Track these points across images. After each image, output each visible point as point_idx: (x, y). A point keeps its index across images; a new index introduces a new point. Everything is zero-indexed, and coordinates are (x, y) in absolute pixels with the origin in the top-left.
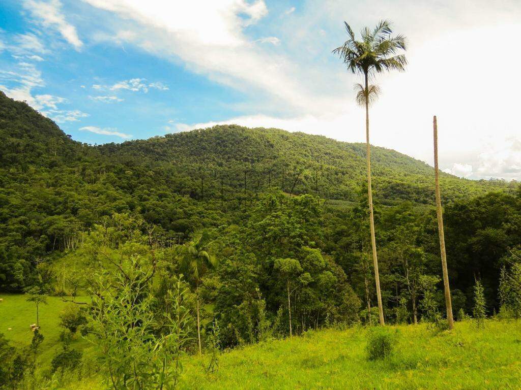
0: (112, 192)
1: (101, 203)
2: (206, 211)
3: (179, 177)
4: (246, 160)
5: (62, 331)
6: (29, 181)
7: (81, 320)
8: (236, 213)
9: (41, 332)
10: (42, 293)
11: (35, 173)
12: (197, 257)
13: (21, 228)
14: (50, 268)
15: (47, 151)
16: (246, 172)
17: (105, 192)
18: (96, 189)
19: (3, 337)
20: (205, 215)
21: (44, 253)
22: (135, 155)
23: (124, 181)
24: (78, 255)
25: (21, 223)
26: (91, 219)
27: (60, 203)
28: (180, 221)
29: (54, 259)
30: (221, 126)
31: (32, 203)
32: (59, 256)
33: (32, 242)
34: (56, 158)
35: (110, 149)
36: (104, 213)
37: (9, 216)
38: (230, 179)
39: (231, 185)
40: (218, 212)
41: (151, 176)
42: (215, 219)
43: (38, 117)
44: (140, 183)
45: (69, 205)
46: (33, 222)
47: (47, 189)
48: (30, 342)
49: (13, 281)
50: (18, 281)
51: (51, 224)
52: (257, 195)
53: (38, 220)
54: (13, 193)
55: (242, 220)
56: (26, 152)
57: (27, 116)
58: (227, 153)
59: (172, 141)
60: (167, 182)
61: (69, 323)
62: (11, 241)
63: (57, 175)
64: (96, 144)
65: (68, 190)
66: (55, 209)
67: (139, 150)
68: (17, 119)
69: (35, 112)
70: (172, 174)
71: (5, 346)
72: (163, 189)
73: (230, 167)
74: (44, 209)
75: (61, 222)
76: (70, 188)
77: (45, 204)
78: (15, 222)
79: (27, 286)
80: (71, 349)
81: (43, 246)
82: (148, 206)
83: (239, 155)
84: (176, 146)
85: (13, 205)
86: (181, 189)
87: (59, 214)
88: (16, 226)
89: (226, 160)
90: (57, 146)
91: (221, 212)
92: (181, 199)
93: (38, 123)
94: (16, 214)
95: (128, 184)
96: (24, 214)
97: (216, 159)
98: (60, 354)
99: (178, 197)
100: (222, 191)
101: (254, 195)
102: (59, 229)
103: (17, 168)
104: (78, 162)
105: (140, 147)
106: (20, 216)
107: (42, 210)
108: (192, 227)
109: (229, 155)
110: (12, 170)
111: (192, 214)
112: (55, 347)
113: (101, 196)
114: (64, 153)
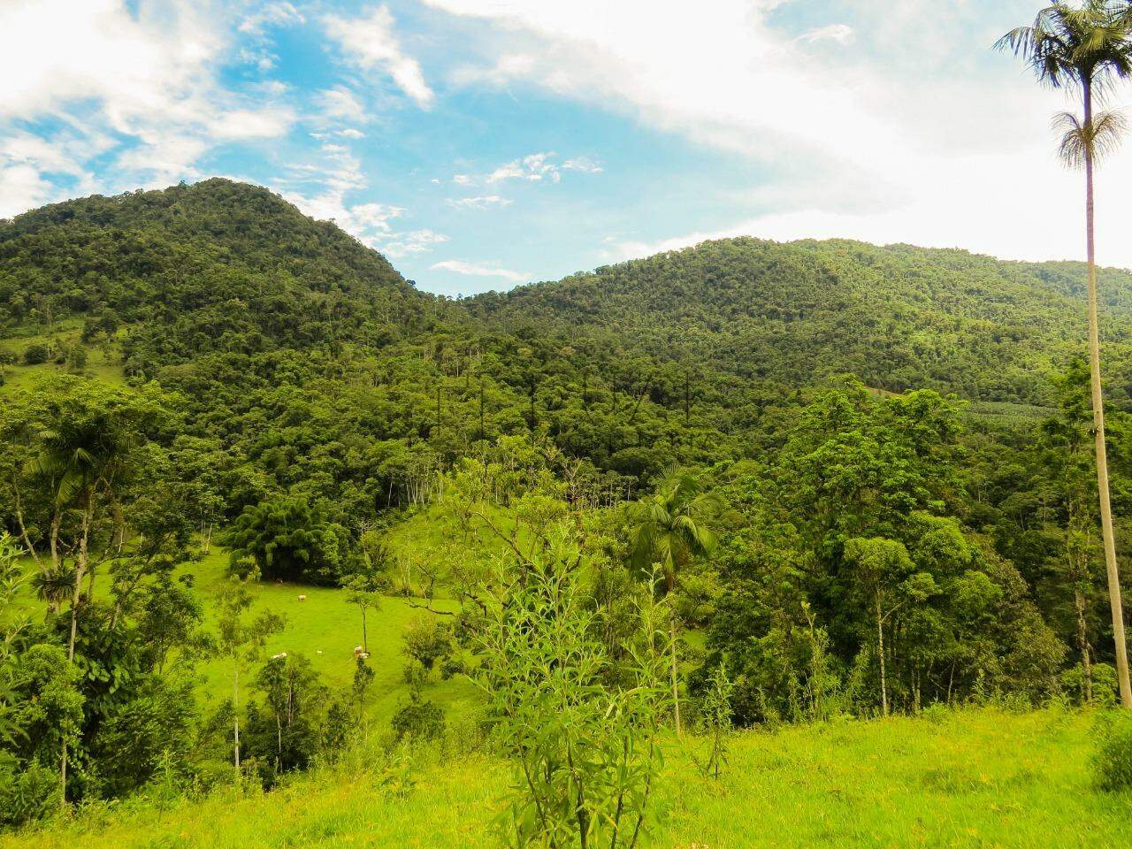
0: (492, 391)
1: (473, 414)
2: (684, 429)
3: (627, 358)
4: (773, 314)
5: (408, 663)
6: (344, 375)
7: (439, 646)
8: (751, 434)
9: (368, 664)
10: (372, 588)
11: (353, 358)
12: (669, 528)
13: (332, 464)
14: (383, 542)
15: (373, 314)
16: (774, 342)
17: (479, 392)
18: (462, 386)
19: (309, 667)
20: (683, 439)
21: (373, 511)
22: (536, 314)
23: (515, 370)
24: (433, 519)
25: (333, 453)
26: (454, 447)
27: (398, 415)
28: (630, 451)
29: (390, 524)
30: (715, 243)
31: (349, 415)
32: (397, 517)
33: (354, 492)
34: (392, 328)
35: (488, 304)
37: (311, 440)
38: (737, 360)
39: (739, 373)
40: (710, 431)
41: (568, 358)
42: (705, 448)
43: (356, 248)
44: (546, 372)
45: (413, 419)
46: (352, 452)
47: (375, 389)
48: (351, 681)
49: (321, 565)
50: (329, 564)
51: (383, 456)
52: (799, 393)
53: (361, 449)
54: (317, 397)
55: (765, 449)
56: (337, 319)
57: (336, 248)
58: (729, 301)
59: (610, 280)
60: (601, 368)
61: (419, 648)
62: (316, 489)
63: (391, 360)
64: (460, 296)
65: (412, 390)
66: (390, 428)
67: (544, 305)
68: (320, 254)
69: (351, 239)
70: (612, 352)
71: (312, 684)
72: (595, 385)
73: (737, 333)
74: (371, 427)
75: (400, 452)
76: (415, 385)
77: (371, 417)
78: (322, 451)
79: (345, 573)
80: (425, 701)
81: (370, 498)
82: (563, 419)
83: (756, 304)
84: (619, 291)
85: (317, 420)
86: (632, 382)
87: (397, 436)
88: (324, 459)
89: (728, 317)
90: (389, 304)
91: (718, 433)
92: (632, 405)
93: (356, 261)
94: (323, 437)
95: (523, 374)
96: (337, 438)
97: (706, 317)
98: (405, 707)
99: (624, 399)
100: (718, 387)
101: (793, 394)
102: (398, 467)
103: (322, 350)
104: (428, 333)
105: (546, 297)
106: (330, 440)
107: (366, 429)
108: (655, 464)
109: (734, 305)
110: (315, 354)
111: (656, 437)
112: (396, 693)
113: (472, 401)
114: (403, 316)
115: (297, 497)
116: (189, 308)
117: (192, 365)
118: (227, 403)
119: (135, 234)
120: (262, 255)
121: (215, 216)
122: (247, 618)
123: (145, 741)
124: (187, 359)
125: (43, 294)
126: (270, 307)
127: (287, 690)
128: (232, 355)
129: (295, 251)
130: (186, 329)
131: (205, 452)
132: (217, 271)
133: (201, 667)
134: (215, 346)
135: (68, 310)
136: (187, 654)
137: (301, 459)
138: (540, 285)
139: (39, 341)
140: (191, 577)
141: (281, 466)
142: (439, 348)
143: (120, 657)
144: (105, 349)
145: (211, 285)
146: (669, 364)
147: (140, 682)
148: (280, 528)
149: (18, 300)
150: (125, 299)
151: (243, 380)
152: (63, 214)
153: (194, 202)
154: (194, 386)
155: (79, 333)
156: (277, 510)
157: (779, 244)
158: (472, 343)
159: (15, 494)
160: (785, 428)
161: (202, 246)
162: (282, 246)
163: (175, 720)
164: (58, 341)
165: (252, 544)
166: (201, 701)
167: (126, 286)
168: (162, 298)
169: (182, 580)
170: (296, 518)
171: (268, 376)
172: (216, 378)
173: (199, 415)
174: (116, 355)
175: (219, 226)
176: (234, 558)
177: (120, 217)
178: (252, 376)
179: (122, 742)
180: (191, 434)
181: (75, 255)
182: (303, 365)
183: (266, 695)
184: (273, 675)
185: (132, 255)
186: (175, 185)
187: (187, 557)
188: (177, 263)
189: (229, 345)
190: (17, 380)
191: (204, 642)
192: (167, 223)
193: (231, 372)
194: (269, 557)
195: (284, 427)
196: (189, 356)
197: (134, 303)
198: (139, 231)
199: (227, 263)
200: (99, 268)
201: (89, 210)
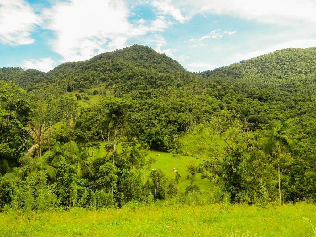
0: (209, 99)
1: (204, 105)
2: (270, 109)
3: (250, 88)
4: (300, 72)
5: (188, 174)
6: (169, 95)
8: (293, 111)
10: (177, 153)
11: (171, 90)
13: (166, 119)
14: (180, 141)
15: (176, 78)
16: (300, 81)
17: (206, 99)
18: (201, 97)
19: (162, 173)
20: (269, 112)
21: (177, 132)
22: (222, 76)
23: (216, 92)
24: (193, 135)
25: (166, 116)
26: (199, 115)
27: (183, 106)
28: (252, 116)
29: (181, 136)
30: (280, 51)
31: (170, 106)
32: (183, 134)
33: (172, 127)
34: (180, 82)
35: (208, 74)
36: (206, 112)
37: (160, 113)
38: (287, 87)
39: (288, 91)
40: (278, 110)
41: (232, 89)
42: (277, 115)
43: (171, 61)
44: (225, 93)
45: (188, 107)
46: (171, 116)
47: (177, 99)
49: (163, 146)
50: (166, 146)
51: (179, 117)
52: (310, 97)
53: (173, 115)
54: (161, 101)
55: (298, 115)
56: (166, 80)
57: (166, 61)
58: (284, 69)
59: (244, 65)
60: (242, 91)
61: (191, 170)
62: (162, 126)
63: (181, 90)
64: (199, 72)
65: (187, 99)
66: (181, 110)
67: (224, 73)
68: (161, 63)
69: (169, 58)
70: (246, 86)
71: (163, 177)
72: (240, 96)
73: (287, 79)
74: (176, 110)
75: (184, 116)
76: (188, 98)
77: (176, 107)
78: (163, 116)
79: (170, 149)
81: (176, 129)
82: (231, 107)
83: (294, 69)
84: (248, 68)
85: (162, 108)
86: (252, 95)
87: (183, 112)
88: (164, 118)
89: (284, 74)
90: (180, 75)
91: (281, 110)
92: (252, 102)
93: (171, 64)
94: (164, 112)
95: (219, 94)
96: (167, 112)
97: (277, 74)
99: (250, 101)
100: (281, 96)
101: (308, 97)
102: (183, 120)
103: (163, 89)
104: (191, 83)
105: (225, 71)
107: (175, 110)
108: (260, 120)
109: (286, 70)
110: (161, 90)
111: (260, 112)
113: (204, 102)
114: (184, 78)
116: (130, 79)
117: (131, 94)
118: (139, 103)
119: (116, 61)
120: (147, 64)
121: (135, 55)
122: (147, 159)
125: (96, 77)
126: (149, 78)
127: (157, 179)
128: (140, 91)
129: (155, 63)
130: (129, 84)
132: (136, 69)
134: (136, 89)
135: (102, 81)
137: (158, 118)
138: (223, 67)
139: (96, 89)
142: (194, 87)
144: (110, 90)
145: (134, 73)
146: (264, 90)
147: (128, 173)
148: (153, 136)
149: (91, 79)
150: (114, 78)
151: (143, 97)
152: (100, 57)
153: (130, 51)
155: (104, 87)
156: (152, 132)
157: (302, 49)
158: (204, 85)
160: (305, 109)
161: (132, 63)
162: (152, 61)
164: (100, 89)
165: (146, 140)
167: (114, 74)
168: (123, 77)
170: (157, 134)
171: (149, 96)
172: (136, 97)
174: (113, 92)
175: (136, 57)
176: (142, 144)
177: (113, 57)
178: (145, 96)
180: (131, 111)
181: (103, 67)
182: (158, 93)
183: (152, 179)
184: (153, 174)
185: (116, 66)
186: (125, 47)
188: (126, 68)
189: (139, 88)
190: (92, 99)
192: (124, 57)
193: (140, 95)
194: (151, 143)
195: (153, 110)
196: (129, 91)
197: (117, 78)
198: (117, 60)
199: (138, 67)
200: (108, 70)
201: (106, 56)
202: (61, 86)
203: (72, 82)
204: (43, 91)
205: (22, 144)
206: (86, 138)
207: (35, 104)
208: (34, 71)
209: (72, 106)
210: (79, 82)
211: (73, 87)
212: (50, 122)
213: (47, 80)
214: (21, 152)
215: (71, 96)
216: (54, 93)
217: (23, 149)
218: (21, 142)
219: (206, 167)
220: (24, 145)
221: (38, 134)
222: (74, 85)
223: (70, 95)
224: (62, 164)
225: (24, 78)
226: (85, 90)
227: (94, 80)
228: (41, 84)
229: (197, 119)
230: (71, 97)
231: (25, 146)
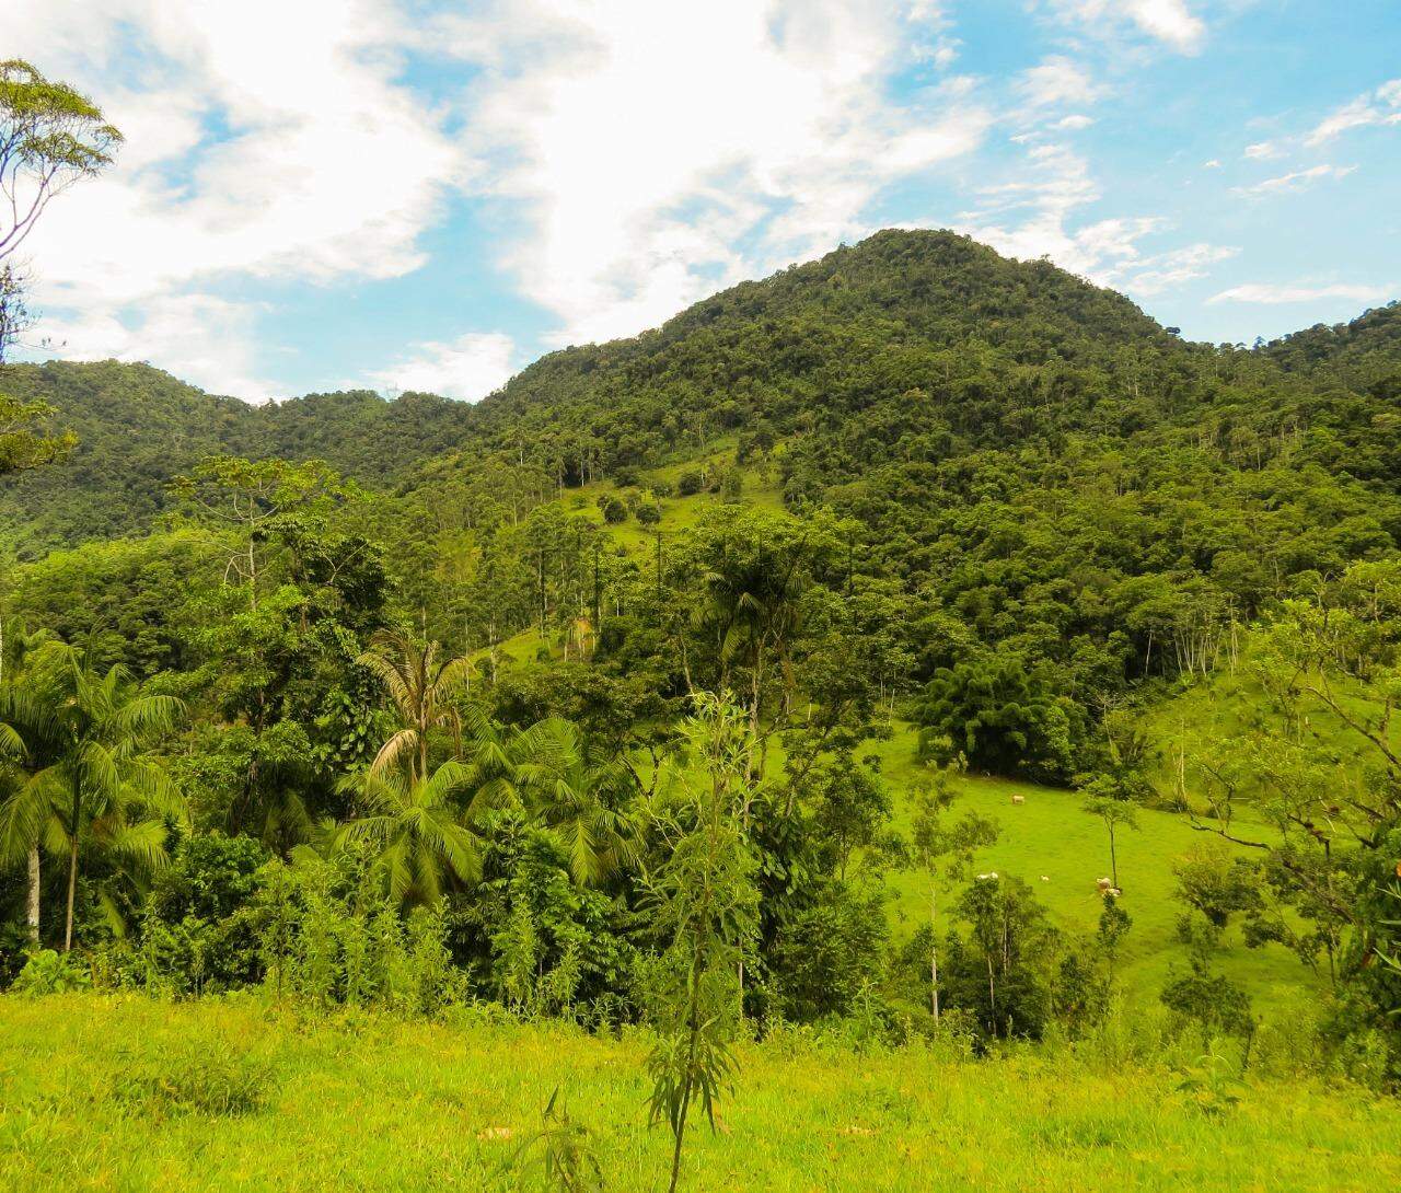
0: (1325, 490)
1: (1290, 529)
5: (1184, 914)
6: (1071, 481)
7: (1239, 895)
9: (1120, 905)
10: (1122, 795)
11: (1084, 455)
13: (1057, 612)
14: (1140, 728)
15: (1113, 386)
17: (1300, 493)
18: (1268, 485)
19: (1031, 898)
21: (1121, 681)
23: (1368, 451)
24: (1223, 695)
25: (1060, 595)
26: (1256, 582)
27: (1158, 537)
29: (1149, 701)
31: (1081, 540)
32: (1162, 692)
33: (1091, 652)
34: (1143, 404)
35: (1313, 346)
36: (1299, 564)
37: (1025, 578)
43: (1083, 292)
45: (1184, 541)
46: (1087, 593)
47: (1119, 500)
48: (1095, 927)
49: (1043, 755)
50: (1055, 754)
51: (1135, 599)
53: (1100, 589)
54: (1032, 516)
56: (1057, 401)
57: (1053, 297)
61: (1203, 894)
62: (1034, 647)
63: (1144, 452)
64: (1260, 340)
65: (1180, 497)
66: (1146, 557)
68: (1029, 310)
69: (1074, 279)
71: (1036, 922)
74: (1115, 557)
75: (1163, 592)
76: (1186, 489)
77: (1115, 541)
78: (1042, 593)
79: (1081, 769)
80: (1215, 974)
81: (1116, 662)
85: (1033, 549)
87: (1157, 568)
88: (1045, 605)
90: (1138, 368)
93: (1082, 311)
94: (1044, 573)
95: (1384, 458)
96: (1063, 573)
98: (1183, 979)
102: (1160, 616)
103: (1037, 448)
104: (1206, 407)
106: (1052, 577)
107: (1108, 559)
110: (1025, 454)
112: (1165, 955)
113: (1287, 508)
114: (1163, 384)
115: (1006, 657)
116: (858, 408)
117: (865, 483)
118: (907, 530)
119: (790, 323)
120: (947, 324)
121: (884, 281)
122: (948, 819)
123: (828, 961)
124: (856, 475)
125: (694, 410)
126: (961, 395)
127: (1001, 926)
128: (913, 465)
129: (993, 312)
130: (854, 436)
131: (887, 597)
132: (890, 354)
133: (893, 878)
134: (891, 455)
135: (720, 427)
136: (873, 860)
137: (1013, 604)
139: (692, 467)
140: (877, 759)
141: (984, 614)
143: (797, 852)
144: (763, 471)
145: (883, 375)
147: (820, 886)
148: (985, 701)
149: (670, 421)
150: (781, 406)
151: (929, 498)
152: (710, 312)
153: (858, 267)
154: (867, 511)
155: (732, 455)
156: (980, 676)
159: (682, 648)
161: (870, 323)
162: (975, 307)
163: (863, 940)
164: (712, 465)
165: (946, 721)
166: (892, 921)
167: (781, 389)
168: (824, 399)
169: (866, 761)
170: (1007, 687)
171: (962, 490)
172: (894, 498)
173: (874, 548)
174: (774, 477)
175: (891, 294)
176: (924, 739)
177: (772, 305)
178: (941, 493)
179: (801, 957)
180: (864, 573)
181: (726, 360)
182: (1010, 471)
183: (973, 927)
184: (980, 901)
185: (787, 350)
186: (834, 249)
187: (871, 733)
188: (841, 351)
189: (908, 452)
190: (672, 515)
191: (895, 846)
192: (825, 302)
193: (913, 488)
194: (971, 739)
195: (985, 560)
196: (859, 471)
197: (792, 409)
198: (794, 318)
199: (902, 342)
200: (752, 371)
201: (739, 301)
202: (536, 461)
203: (585, 439)
204: (461, 487)
205: (353, 726)
206: (621, 707)
207: (427, 547)
208: (427, 399)
209: (582, 554)
210: (616, 437)
211: (591, 466)
212: (491, 628)
213: (479, 440)
214: (352, 762)
215: (581, 507)
216: (507, 494)
217: (360, 748)
218: (352, 716)
219: (1277, 877)
220: (361, 730)
221: (413, 685)
222: (592, 455)
223: (574, 500)
224: (507, 823)
225: (385, 433)
226: (642, 475)
227: (682, 424)
228: (454, 459)
229: (1241, 606)
230: (580, 513)
231: (365, 736)
